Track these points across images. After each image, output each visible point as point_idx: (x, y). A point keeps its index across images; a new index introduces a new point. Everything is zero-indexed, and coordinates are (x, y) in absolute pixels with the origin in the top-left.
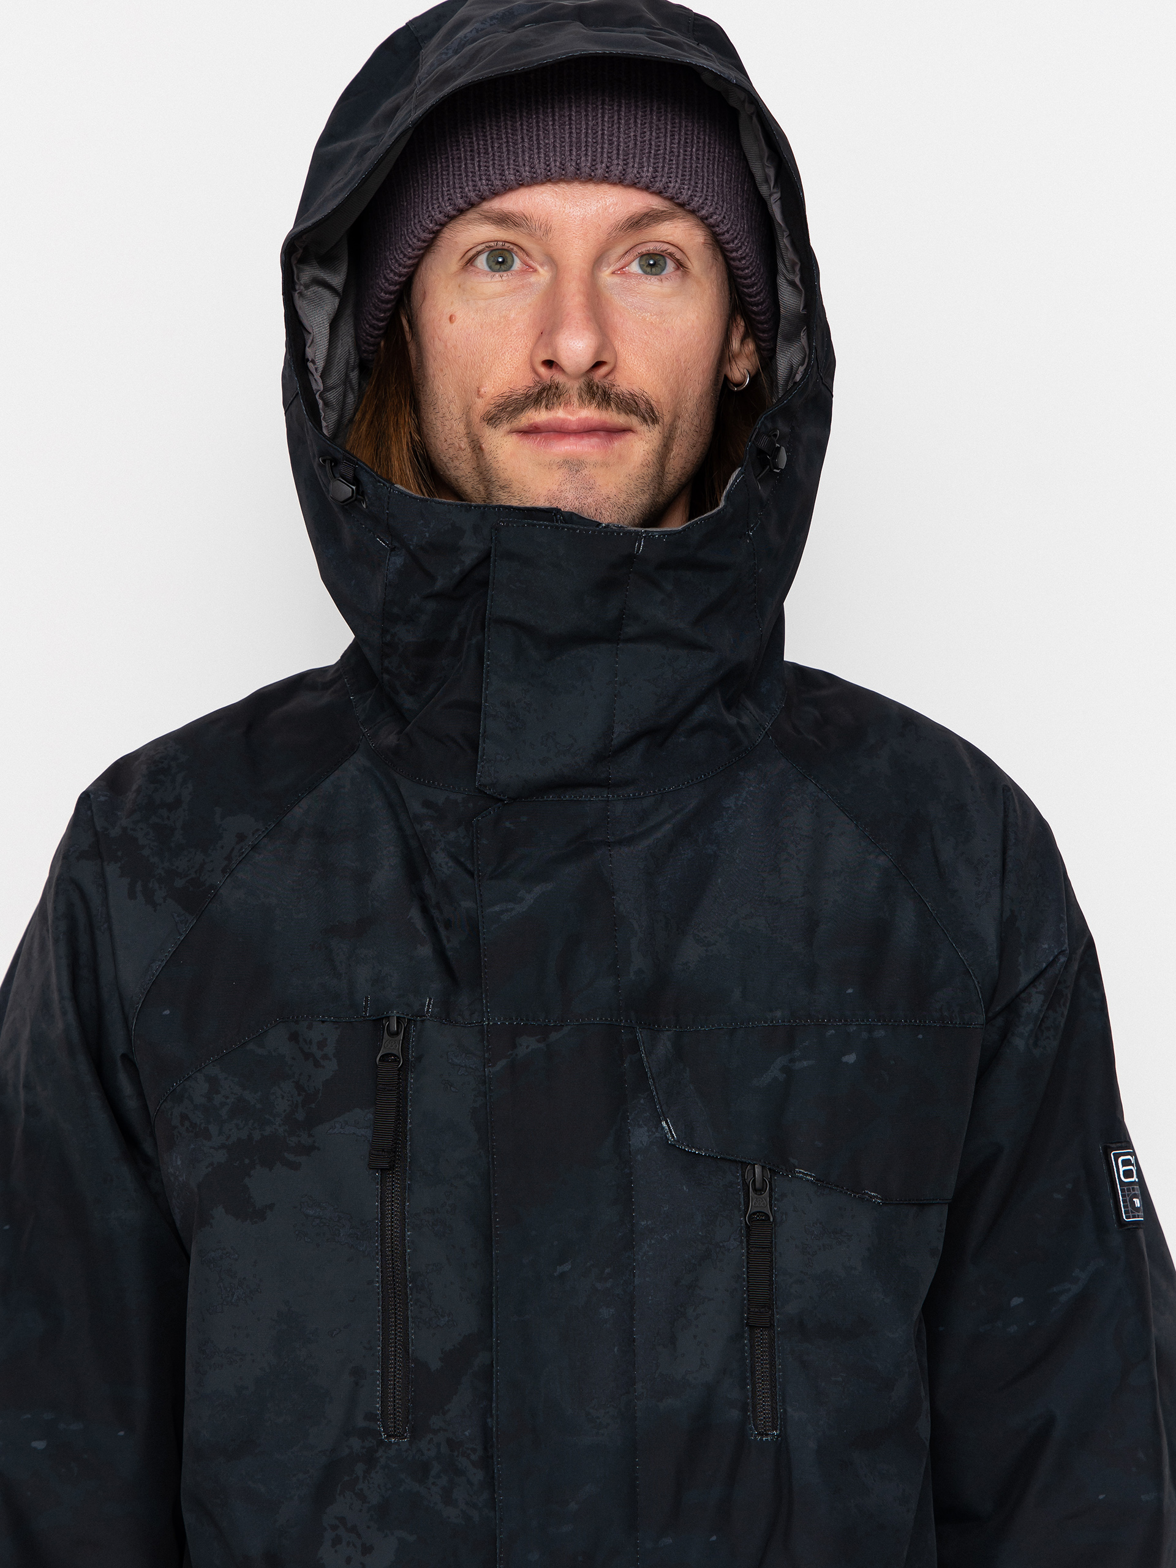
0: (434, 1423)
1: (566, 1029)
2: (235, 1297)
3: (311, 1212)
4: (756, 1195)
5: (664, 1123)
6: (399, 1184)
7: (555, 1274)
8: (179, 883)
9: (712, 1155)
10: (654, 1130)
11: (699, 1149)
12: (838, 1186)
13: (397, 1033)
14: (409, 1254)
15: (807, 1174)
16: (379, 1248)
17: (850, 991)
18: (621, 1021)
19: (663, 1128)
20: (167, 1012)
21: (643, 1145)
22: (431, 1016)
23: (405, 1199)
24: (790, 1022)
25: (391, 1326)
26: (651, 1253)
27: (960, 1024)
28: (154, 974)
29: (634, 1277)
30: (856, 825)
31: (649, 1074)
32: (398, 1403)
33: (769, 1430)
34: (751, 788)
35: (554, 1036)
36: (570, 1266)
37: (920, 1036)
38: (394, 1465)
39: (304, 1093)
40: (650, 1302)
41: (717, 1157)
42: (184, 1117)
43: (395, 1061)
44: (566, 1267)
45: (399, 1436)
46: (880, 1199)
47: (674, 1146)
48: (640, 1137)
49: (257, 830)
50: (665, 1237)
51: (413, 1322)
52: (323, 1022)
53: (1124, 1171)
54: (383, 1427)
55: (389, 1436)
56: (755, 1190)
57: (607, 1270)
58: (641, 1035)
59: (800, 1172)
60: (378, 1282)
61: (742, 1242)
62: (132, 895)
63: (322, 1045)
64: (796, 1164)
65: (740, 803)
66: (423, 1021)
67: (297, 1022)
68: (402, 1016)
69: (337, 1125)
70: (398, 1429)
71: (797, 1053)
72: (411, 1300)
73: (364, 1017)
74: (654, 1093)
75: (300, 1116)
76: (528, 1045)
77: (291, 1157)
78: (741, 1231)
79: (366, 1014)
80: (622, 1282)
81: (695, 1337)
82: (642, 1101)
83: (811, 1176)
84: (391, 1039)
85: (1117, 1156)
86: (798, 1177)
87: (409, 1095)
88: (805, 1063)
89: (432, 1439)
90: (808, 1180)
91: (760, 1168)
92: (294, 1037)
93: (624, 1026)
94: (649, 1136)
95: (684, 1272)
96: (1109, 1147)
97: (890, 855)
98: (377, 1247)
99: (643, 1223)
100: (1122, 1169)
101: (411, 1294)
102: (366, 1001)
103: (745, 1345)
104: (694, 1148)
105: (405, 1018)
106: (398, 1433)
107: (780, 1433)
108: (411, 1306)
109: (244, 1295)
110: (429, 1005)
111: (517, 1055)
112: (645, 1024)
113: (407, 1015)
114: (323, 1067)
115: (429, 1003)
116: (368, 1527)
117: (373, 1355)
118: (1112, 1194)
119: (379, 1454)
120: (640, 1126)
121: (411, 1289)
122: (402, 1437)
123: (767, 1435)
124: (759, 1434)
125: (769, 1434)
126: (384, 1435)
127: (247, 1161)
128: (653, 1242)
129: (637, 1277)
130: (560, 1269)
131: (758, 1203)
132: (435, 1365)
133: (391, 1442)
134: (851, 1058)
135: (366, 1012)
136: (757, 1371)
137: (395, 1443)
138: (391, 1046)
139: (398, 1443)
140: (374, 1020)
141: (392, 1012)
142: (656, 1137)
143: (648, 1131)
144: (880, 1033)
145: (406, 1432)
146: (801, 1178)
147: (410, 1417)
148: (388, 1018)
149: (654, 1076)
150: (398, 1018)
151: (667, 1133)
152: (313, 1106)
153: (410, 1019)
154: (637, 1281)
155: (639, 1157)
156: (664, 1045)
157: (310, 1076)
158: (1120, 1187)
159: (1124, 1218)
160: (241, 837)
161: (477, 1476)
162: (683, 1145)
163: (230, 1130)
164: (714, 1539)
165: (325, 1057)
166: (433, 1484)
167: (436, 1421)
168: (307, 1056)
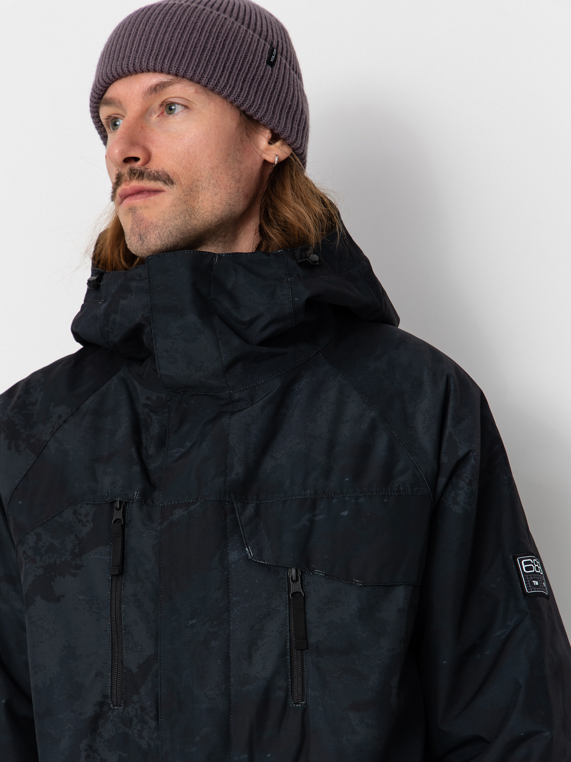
0: (134, 699)
1: (198, 504)
2: (44, 638)
3: (81, 598)
4: (294, 584)
5: (247, 549)
6: (119, 582)
7: (188, 625)
8: (32, 441)
9: (270, 564)
10: (241, 552)
11: (264, 561)
12: (337, 578)
13: (120, 508)
14: (123, 617)
15: (321, 572)
16: (110, 614)
17: (347, 479)
18: (226, 498)
19: (246, 551)
20: (20, 502)
21: (235, 560)
22: (137, 501)
23: (122, 589)
24: (314, 496)
25: (116, 652)
26: (238, 614)
27: (411, 493)
28: (16, 485)
29: (230, 625)
30: (361, 397)
31: (240, 525)
32: (118, 690)
33: (300, 701)
34: (307, 380)
35: (192, 507)
36: (196, 621)
37: (385, 500)
38: (116, 720)
39: (78, 539)
40: (238, 638)
41: (273, 565)
42: (24, 552)
43: (119, 522)
44: (194, 621)
45: (119, 706)
46: (361, 583)
47: (251, 560)
48: (234, 556)
49: (68, 412)
50: (246, 605)
51: (125, 650)
52: (87, 504)
53: (526, 568)
54: (112, 701)
55: (114, 706)
56: (293, 581)
57: (215, 622)
58: (237, 505)
59: (317, 572)
60: (109, 630)
61: (286, 607)
63: (86, 515)
64: (315, 567)
65: (300, 387)
66: (133, 503)
67: (76, 505)
68: (122, 500)
69: (92, 554)
70: (118, 702)
71: (317, 512)
72: (124, 639)
73: (106, 501)
74: (242, 534)
75: (77, 551)
76: (179, 513)
77: (72, 571)
78: (286, 601)
79: (107, 500)
80: (223, 628)
81: (261, 655)
82: (235, 538)
83: (322, 573)
84: (117, 512)
85: (521, 561)
86: (315, 574)
87: (125, 539)
88: (321, 517)
89: (133, 706)
90: (321, 575)
91: (295, 570)
92: (75, 512)
93: (227, 501)
94: (238, 555)
95: (256, 623)
96: (516, 556)
97: (377, 411)
98: (109, 613)
99: (234, 599)
100: (524, 567)
101: (124, 636)
102: (108, 493)
103: (288, 659)
104: (261, 560)
105: (124, 501)
106: (118, 704)
107: (306, 702)
108: (124, 642)
109: (48, 638)
110: (136, 495)
111: (173, 519)
112: (239, 500)
113: (125, 500)
114: (86, 526)
115: (137, 494)
116: (104, 750)
117: (107, 666)
118: (519, 580)
119: (109, 714)
120: (234, 550)
121: (124, 633)
123: (298, 704)
124: (295, 703)
125: (299, 703)
126: (112, 705)
127: (53, 574)
128: (240, 608)
129: (231, 625)
130: (191, 622)
131: (296, 587)
132: (135, 670)
133: (115, 708)
134: (345, 513)
135: (107, 499)
136: (295, 672)
137: (117, 709)
138: (118, 515)
140: (110, 502)
141: (117, 498)
142: (242, 556)
143: (238, 553)
144: (361, 500)
145: (122, 703)
146: (317, 574)
147: (124, 696)
148: (116, 502)
149: (243, 525)
150: (120, 501)
151: (248, 554)
152: (82, 545)
153: (127, 502)
154: (231, 628)
155: (233, 566)
156: (250, 510)
157: (80, 531)
158: (523, 576)
159: (527, 591)
160: (60, 417)
161: (153, 724)
162: (256, 559)
163: (46, 559)
164: (269, 755)
165: (88, 521)
166: (134, 728)
167: (135, 698)
168: (80, 521)
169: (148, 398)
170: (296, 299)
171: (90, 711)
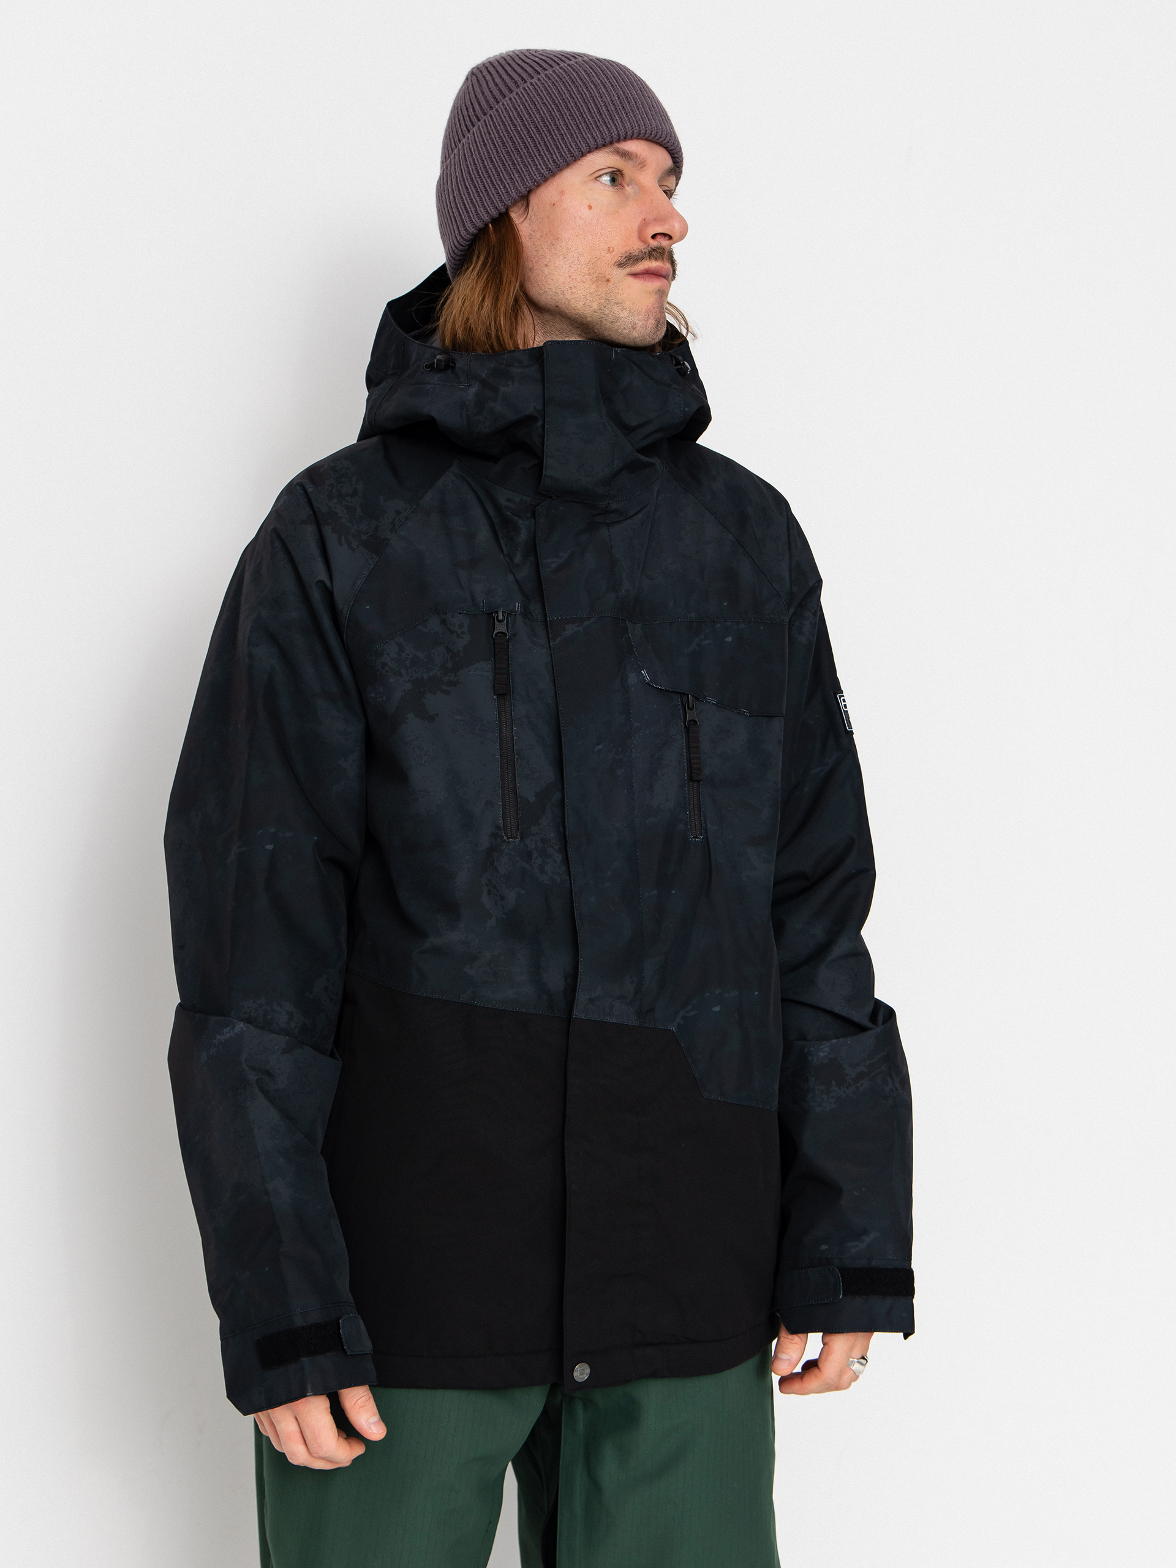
0: (533, 831)
1: (592, 620)
3: (459, 718)
4: (688, 711)
5: (643, 671)
6: (508, 702)
7: (595, 750)
8: (364, 537)
9: (666, 689)
10: (638, 675)
11: (660, 686)
12: (728, 707)
13: (502, 621)
15: (712, 700)
16: (499, 736)
17: (725, 604)
18: (619, 616)
19: (642, 674)
20: (368, 607)
21: (634, 683)
22: (520, 613)
23: (512, 710)
24: (698, 619)
25: (506, 779)
26: (640, 740)
28: (358, 587)
29: (632, 753)
31: (634, 646)
32: (512, 820)
33: (699, 836)
35: (586, 624)
37: (761, 627)
38: (513, 853)
39: (451, 653)
40: (640, 767)
41: (669, 690)
42: (385, 665)
43: (502, 636)
44: (600, 747)
46: (749, 714)
47: (648, 684)
48: (632, 678)
49: (407, 509)
50: (646, 732)
51: (518, 777)
52: (460, 613)
54: (505, 833)
55: (508, 838)
56: (689, 708)
57: (620, 749)
58: (629, 624)
59: (710, 699)
61: (683, 736)
62: (340, 543)
63: (461, 626)
64: (707, 695)
66: (516, 615)
67: (445, 613)
68: (504, 612)
69: (470, 670)
70: (513, 834)
71: (703, 637)
72: (517, 765)
73: (482, 611)
74: (637, 656)
75: (449, 665)
76: (572, 629)
77: (444, 688)
78: (683, 730)
79: (484, 610)
80: (626, 755)
81: (662, 785)
82: (632, 660)
83: (715, 701)
84: (499, 624)
85: (840, 697)
86: (707, 702)
87: (511, 655)
88: (707, 642)
89: (532, 839)
90: (713, 703)
91: (691, 696)
92: (444, 622)
93: (620, 619)
94: (636, 678)
95: (656, 751)
96: (836, 693)
98: (497, 736)
99: (636, 724)
101: (517, 761)
102: (483, 603)
103: (686, 790)
104: (658, 685)
105: (506, 613)
106: (513, 836)
107: (704, 837)
109: (428, 760)
110: (518, 607)
111: (565, 634)
112: (630, 618)
113: (507, 611)
114: (463, 638)
116: (500, 886)
117: (497, 795)
118: (841, 717)
119: (504, 847)
120: (632, 673)
121: (517, 758)
122: (515, 838)
123: (698, 838)
124: (694, 837)
126: (506, 837)
127: (423, 689)
128: (640, 734)
130: (597, 748)
131: (690, 715)
132: (532, 799)
133: (510, 841)
134: (729, 639)
136: (692, 804)
137: (512, 842)
138: (500, 628)
139: (514, 842)
140: (489, 613)
141: (499, 610)
142: (640, 679)
143: (636, 676)
144: (742, 626)
145: (517, 835)
146: (709, 702)
147: (519, 828)
148: (497, 612)
149: (636, 646)
150: (502, 613)
151: (645, 677)
152: (457, 659)
153: (509, 614)
154: (633, 756)
155: (633, 689)
157: (454, 643)
158: (844, 713)
159: (847, 728)
160: (398, 513)
161: (559, 858)
162: (653, 683)
163: (412, 672)
164: (674, 892)
165: (463, 633)
166: (534, 863)
167: (534, 829)
168: (452, 632)
169: (509, 500)
170: (687, 409)
171: (485, 842)
